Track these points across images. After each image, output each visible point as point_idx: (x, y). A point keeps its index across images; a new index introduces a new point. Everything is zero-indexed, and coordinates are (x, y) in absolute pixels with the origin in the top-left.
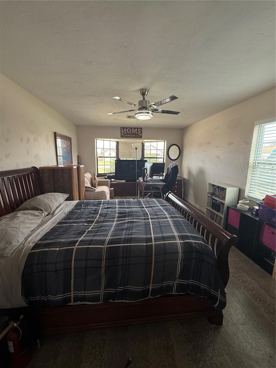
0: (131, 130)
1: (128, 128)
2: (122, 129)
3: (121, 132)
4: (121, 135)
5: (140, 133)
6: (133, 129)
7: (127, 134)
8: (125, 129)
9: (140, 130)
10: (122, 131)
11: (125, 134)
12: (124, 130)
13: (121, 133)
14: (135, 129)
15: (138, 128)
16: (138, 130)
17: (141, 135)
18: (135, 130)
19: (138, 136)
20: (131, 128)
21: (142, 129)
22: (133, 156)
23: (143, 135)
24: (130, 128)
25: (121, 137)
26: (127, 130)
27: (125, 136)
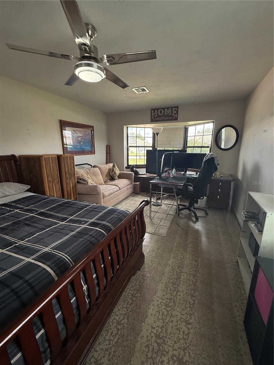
0: (163, 111)
1: (159, 109)
2: (153, 111)
3: (151, 115)
4: (151, 119)
5: (175, 113)
6: (166, 110)
7: (158, 116)
8: (156, 111)
9: (175, 110)
10: (153, 113)
11: (156, 117)
12: (154, 112)
13: (151, 117)
14: (168, 108)
15: (172, 108)
16: (172, 109)
17: (176, 116)
18: (168, 110)
19: (173, 118)
20: (164, 109)
21: (177, 107)
22: (172, 145)
23: (180, 116)
24: (162, 109)
25: (151, 121)
26: (159, 112)
27: (156, 119)
